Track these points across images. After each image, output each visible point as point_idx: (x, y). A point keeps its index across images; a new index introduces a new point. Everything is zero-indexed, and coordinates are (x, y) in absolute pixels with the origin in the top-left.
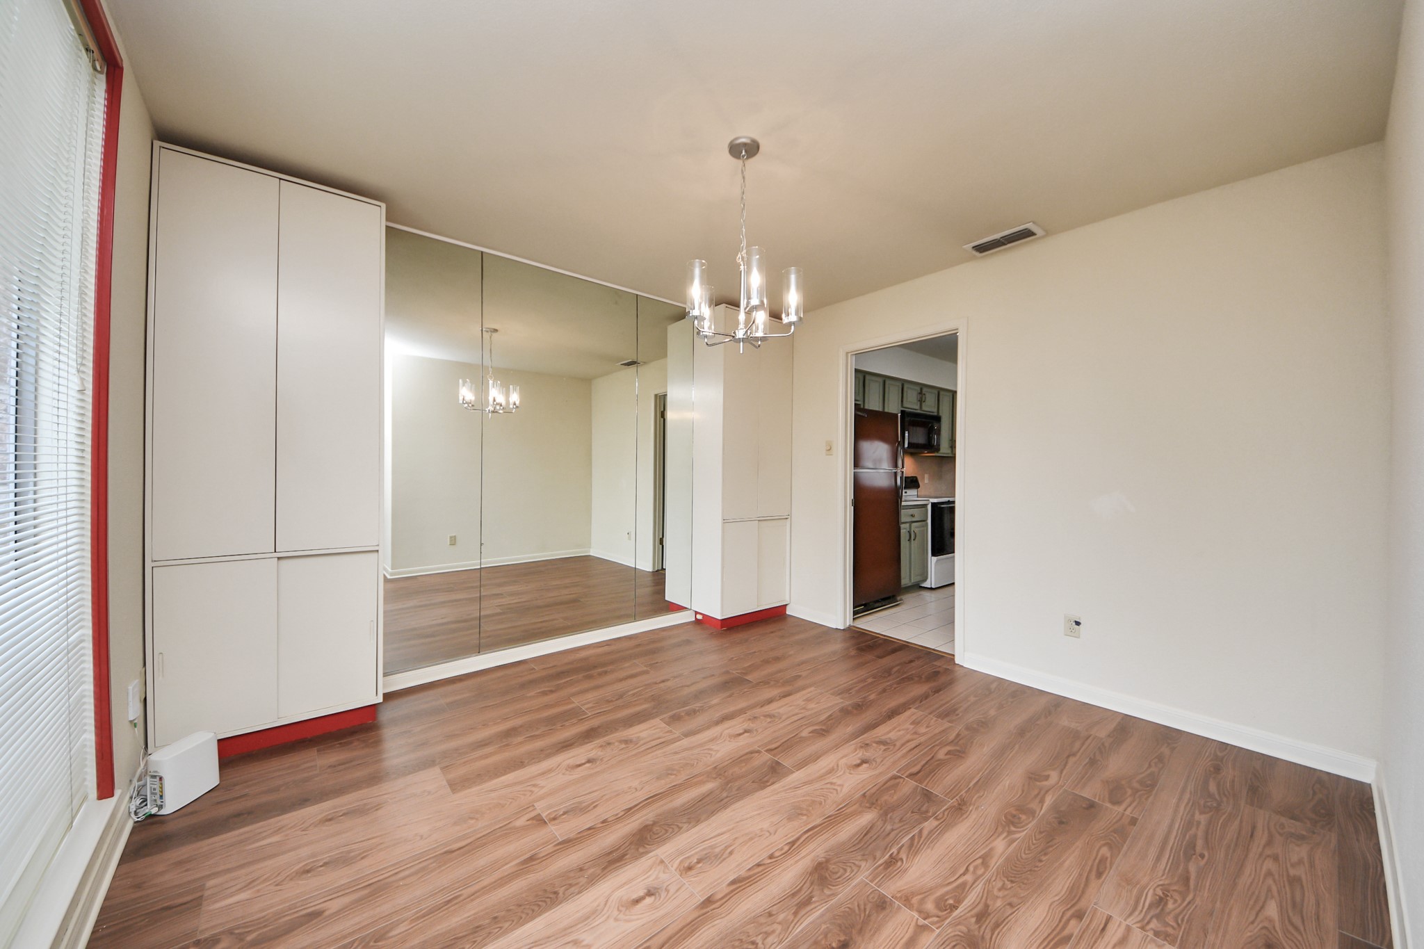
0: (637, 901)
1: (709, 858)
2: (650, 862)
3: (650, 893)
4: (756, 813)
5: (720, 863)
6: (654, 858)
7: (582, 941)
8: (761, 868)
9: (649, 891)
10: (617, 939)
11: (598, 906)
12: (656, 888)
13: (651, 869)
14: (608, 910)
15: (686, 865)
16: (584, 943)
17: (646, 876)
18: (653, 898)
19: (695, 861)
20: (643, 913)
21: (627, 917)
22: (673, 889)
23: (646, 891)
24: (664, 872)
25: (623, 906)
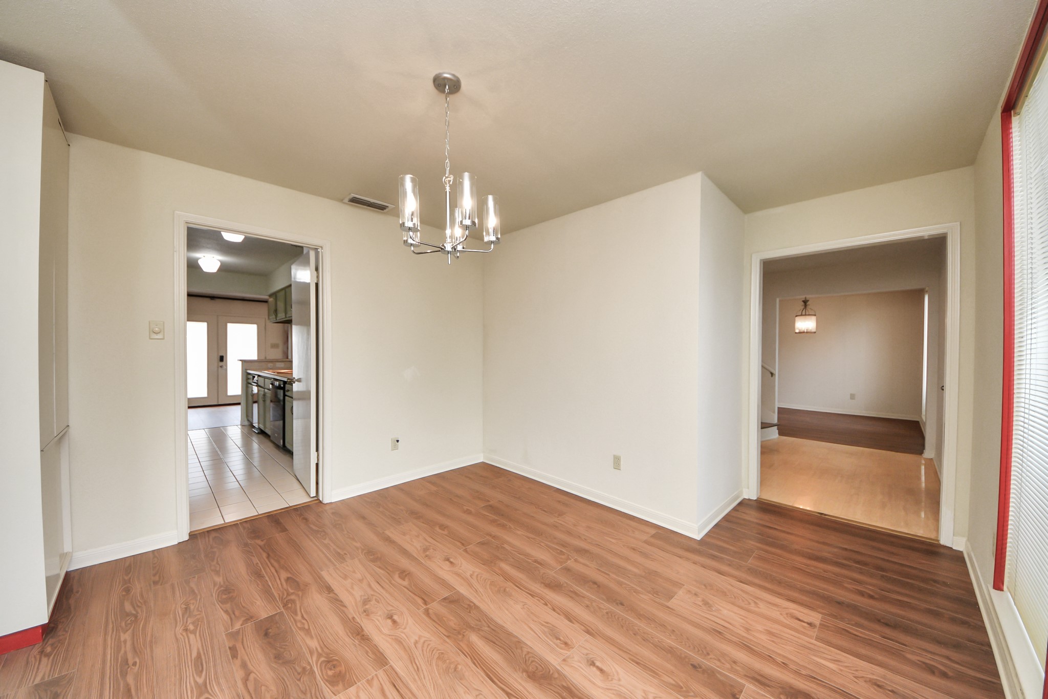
0: (601, 670)
1: (554, 634)
2: (566, 668)
3: (593, 664)
4: (506, 612)
5: (557, 628)
6: (563, 666)
7: (643, 697)
8: (556, 609)
9: (591, 665)
10: (632, 677)
11: (614, 694)
12: (588, 661)
13: (572, 666)
14: (615, 687)
15: (563, 646)
16: (644, 695)
17: (579, 668)
18: (595, 661)
19: (558, 641)
20: (609, 665)
21: (615, 673)
22: (585, 652)
23: (591, 667)
24: (573, 658)
25: (608, 678)
